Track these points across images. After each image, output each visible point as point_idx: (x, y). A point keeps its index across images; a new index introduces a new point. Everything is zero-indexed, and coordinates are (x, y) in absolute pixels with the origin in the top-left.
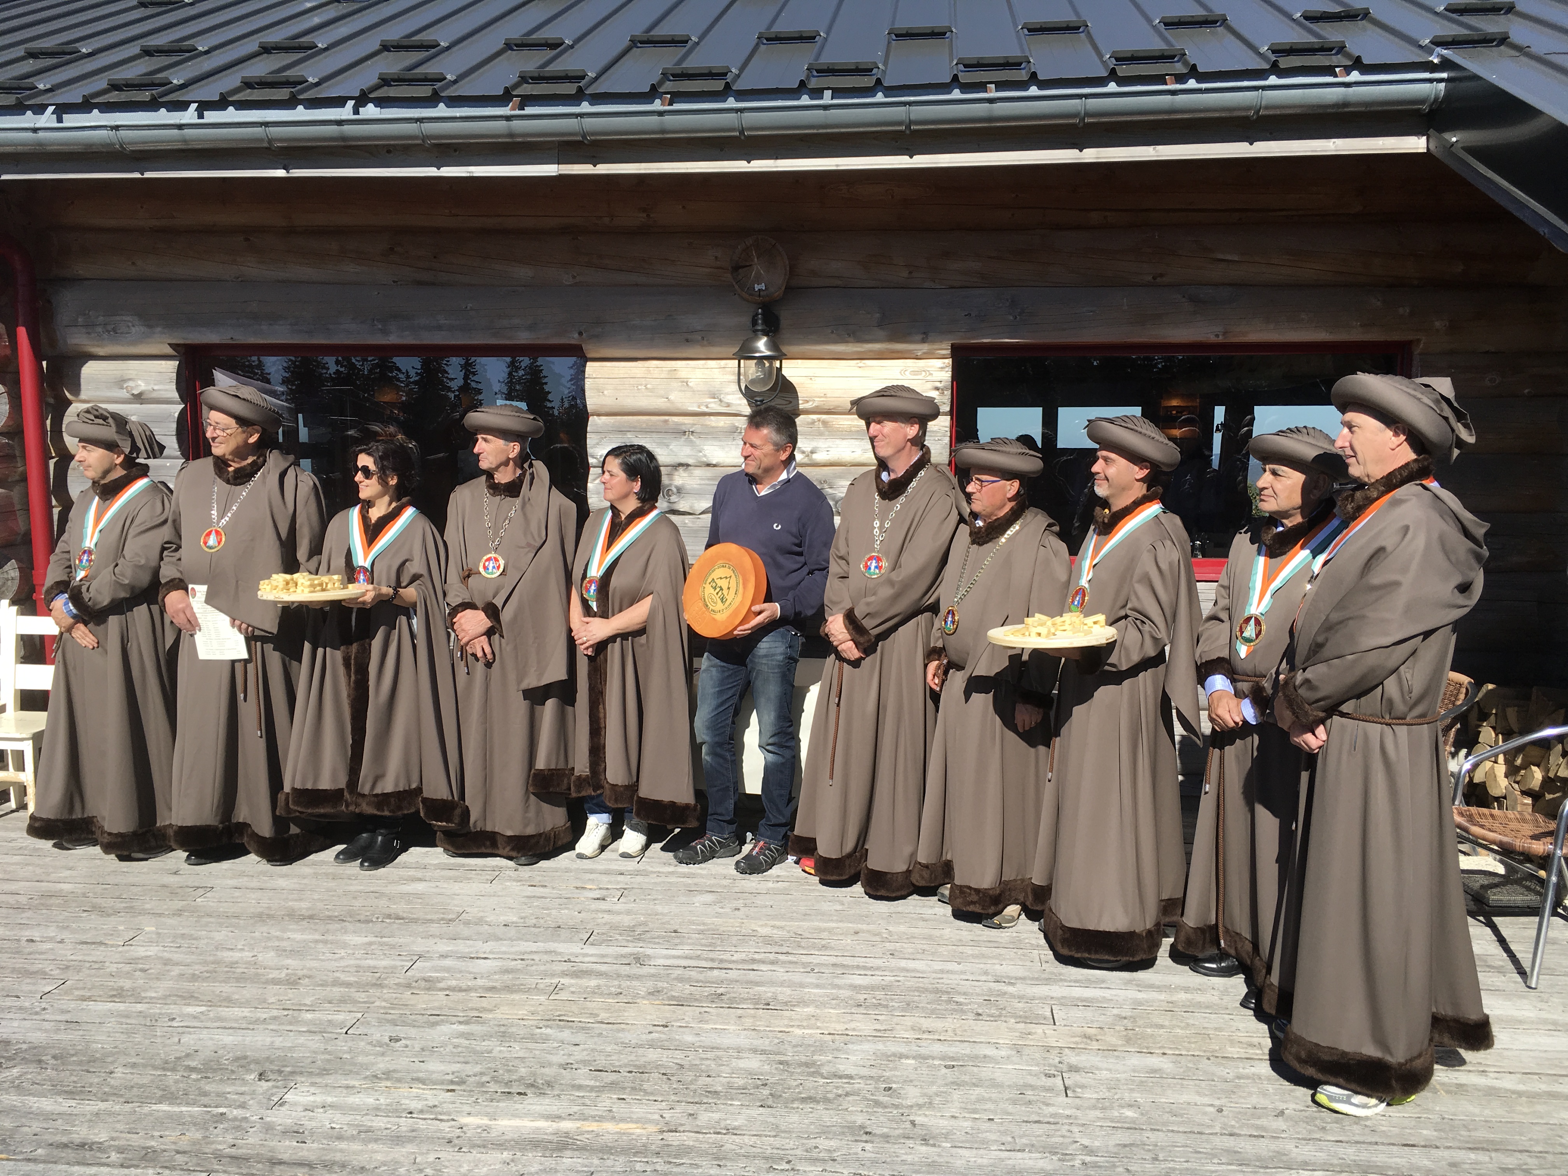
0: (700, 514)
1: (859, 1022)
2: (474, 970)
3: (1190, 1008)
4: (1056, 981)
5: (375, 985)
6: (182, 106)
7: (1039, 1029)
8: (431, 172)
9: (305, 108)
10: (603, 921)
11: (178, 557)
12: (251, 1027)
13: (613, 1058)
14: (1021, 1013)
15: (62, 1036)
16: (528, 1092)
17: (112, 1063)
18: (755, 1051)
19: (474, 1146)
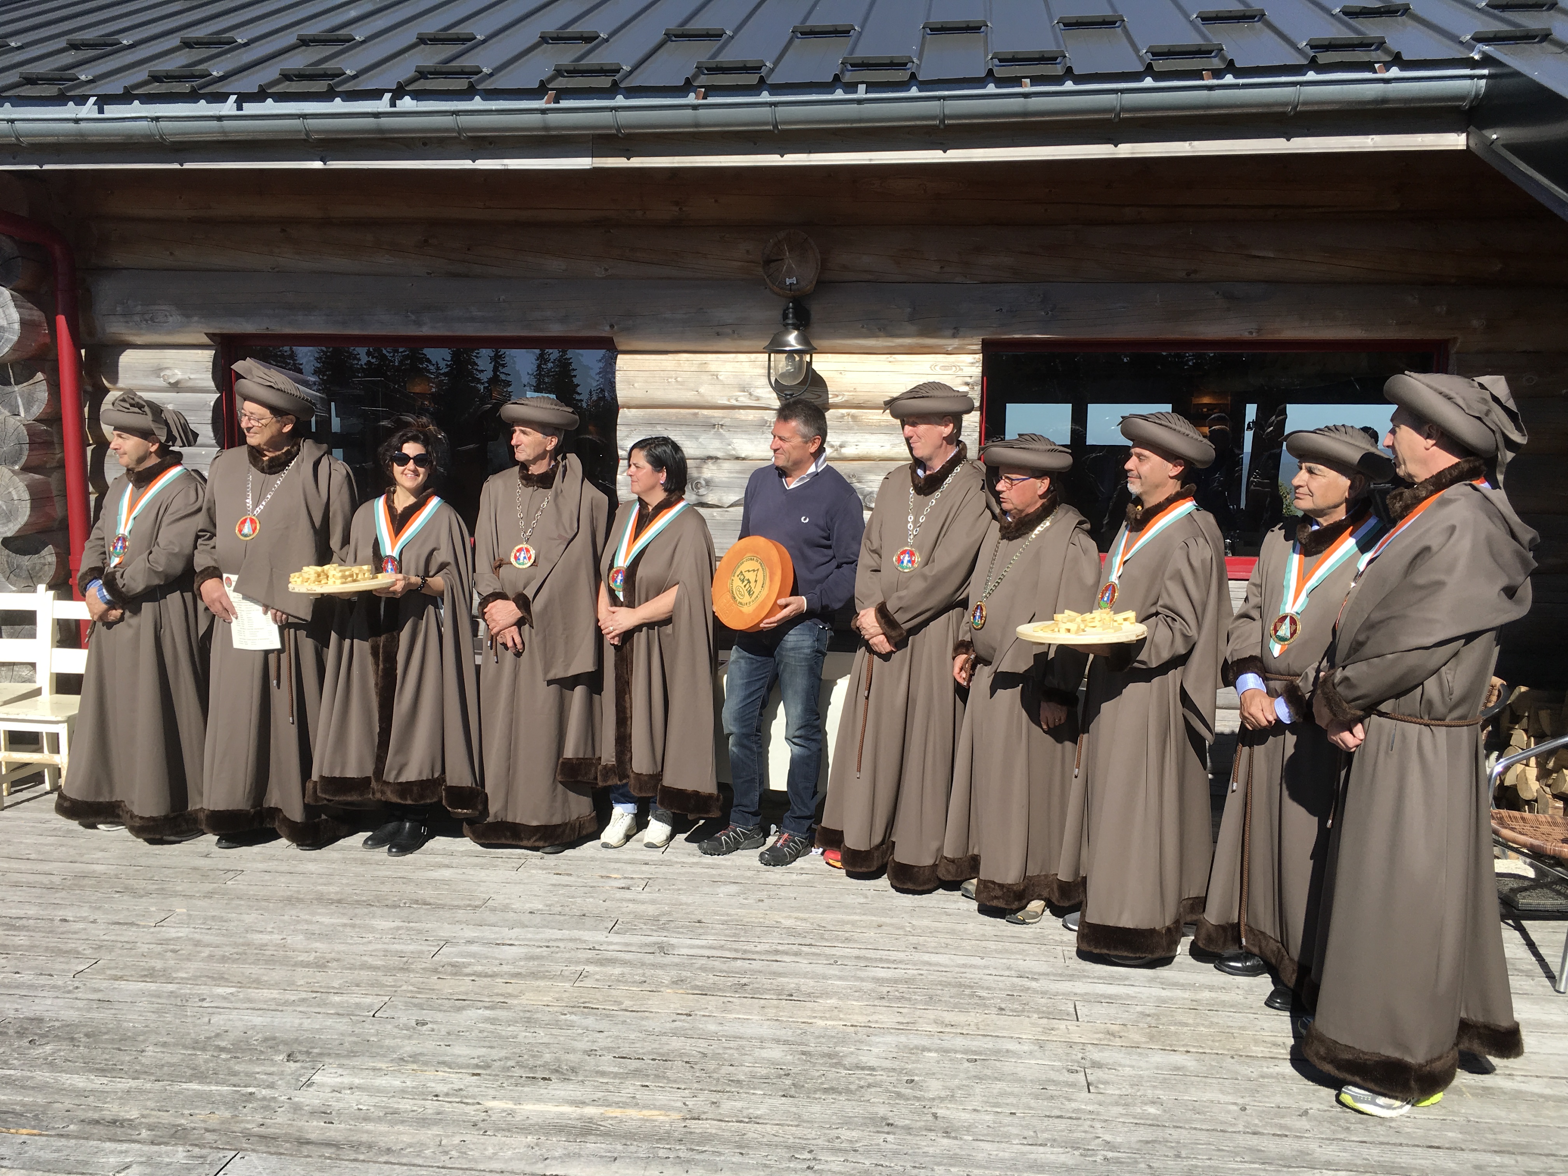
0: (729, 507)
1: (881, 1014)
2: (500, 957)
3: (1214, 1007)
4: (1079, 977)
5: (402, 969)
6: (222, 98)
7: (1062, 1025)
8: (466, 164)
9: (343, 100)
10: (628, 910)
11: (212, 545)
12: (280, 1008)
13: (637, 1045)
14: (1044, 1009)
15: (95, 1015)
16: (553, 1077)
17: (144, 1041)
18: (778, 1041)
19: (499, 1130)
